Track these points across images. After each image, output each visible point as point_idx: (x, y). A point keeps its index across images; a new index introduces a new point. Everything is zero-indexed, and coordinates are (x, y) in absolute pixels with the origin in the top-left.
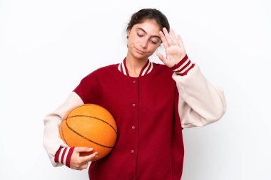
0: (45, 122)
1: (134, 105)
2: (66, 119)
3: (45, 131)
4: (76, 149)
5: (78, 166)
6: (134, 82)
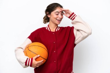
1: (54, 42)
6: (53, 34)
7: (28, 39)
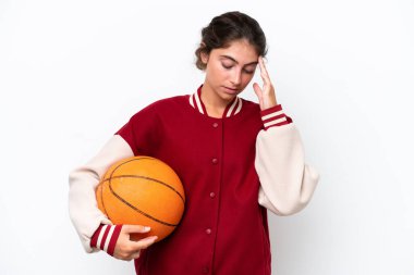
0: (72, 180)
1: (214, 160)
2: (109, 179)
3: (71, 196)
4: (125, 228)
5: (126, 255)
6: (216, 125)
7: (119, 137)
